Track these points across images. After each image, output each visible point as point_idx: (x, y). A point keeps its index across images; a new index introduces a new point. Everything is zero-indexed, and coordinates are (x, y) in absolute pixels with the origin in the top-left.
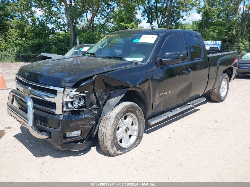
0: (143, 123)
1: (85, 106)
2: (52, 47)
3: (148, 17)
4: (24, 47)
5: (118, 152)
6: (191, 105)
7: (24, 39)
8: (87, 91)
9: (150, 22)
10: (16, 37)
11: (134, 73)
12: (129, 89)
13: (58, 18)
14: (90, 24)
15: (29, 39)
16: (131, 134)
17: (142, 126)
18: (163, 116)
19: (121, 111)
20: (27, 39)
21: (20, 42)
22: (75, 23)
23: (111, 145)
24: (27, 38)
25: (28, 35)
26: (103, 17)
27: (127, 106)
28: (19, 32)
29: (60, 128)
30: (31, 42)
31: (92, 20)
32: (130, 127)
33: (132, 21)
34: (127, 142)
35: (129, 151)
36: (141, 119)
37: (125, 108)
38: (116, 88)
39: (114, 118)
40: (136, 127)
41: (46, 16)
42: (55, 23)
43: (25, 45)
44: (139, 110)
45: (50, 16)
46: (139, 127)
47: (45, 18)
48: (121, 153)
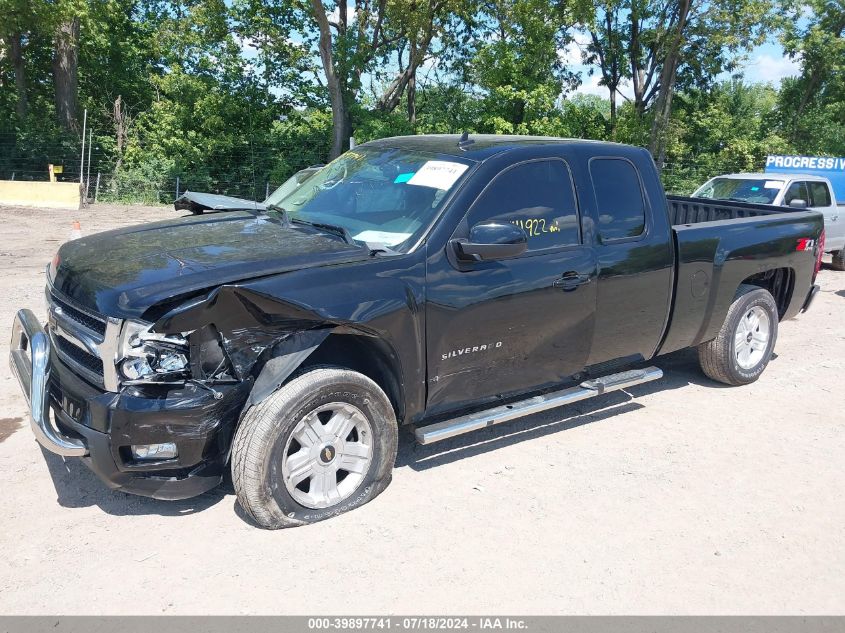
0: (390, 436)
1: (187, 375)
2: (275, 160)
3: (603, 66)
4: (190, 159)
5: (287, 519)
6: (592, 391)
7: (192, 134)
8: (190, 332)
9: (611, 83)
10: (169, 128)
11: (354, 285)
12: (337, 331)
13: (302, 70)
14: (401, 88)
15: (206, 134)
16: (345, 467)
17: (389, 445)
18: (472, 420)
19: (301, 396)
20: (200, 135)
21: (179, 142)
22: (352, 86)
23: (260, 496)
24: (201, 130)
25: (203, 120)
26: (449, 64)
27: (325, 381)
28: (179, 111)
29: (109, 431)
30: (211, 144)
31: (409, 76)
32: (342, 446)
33: (541, 79)
34: (325, 491)
35: (326, 518)
36: (383, 425)
37: (318, 389)
38: (295, 325)
39: (273, 417)
40: (364, 447)
41: (267, 62)
42: (293, 84)
43: (195, 152)
44: (375, 396)
45: (280, 63)
46: (376, 450)
47: (263, 68)
48: (296, 521)
